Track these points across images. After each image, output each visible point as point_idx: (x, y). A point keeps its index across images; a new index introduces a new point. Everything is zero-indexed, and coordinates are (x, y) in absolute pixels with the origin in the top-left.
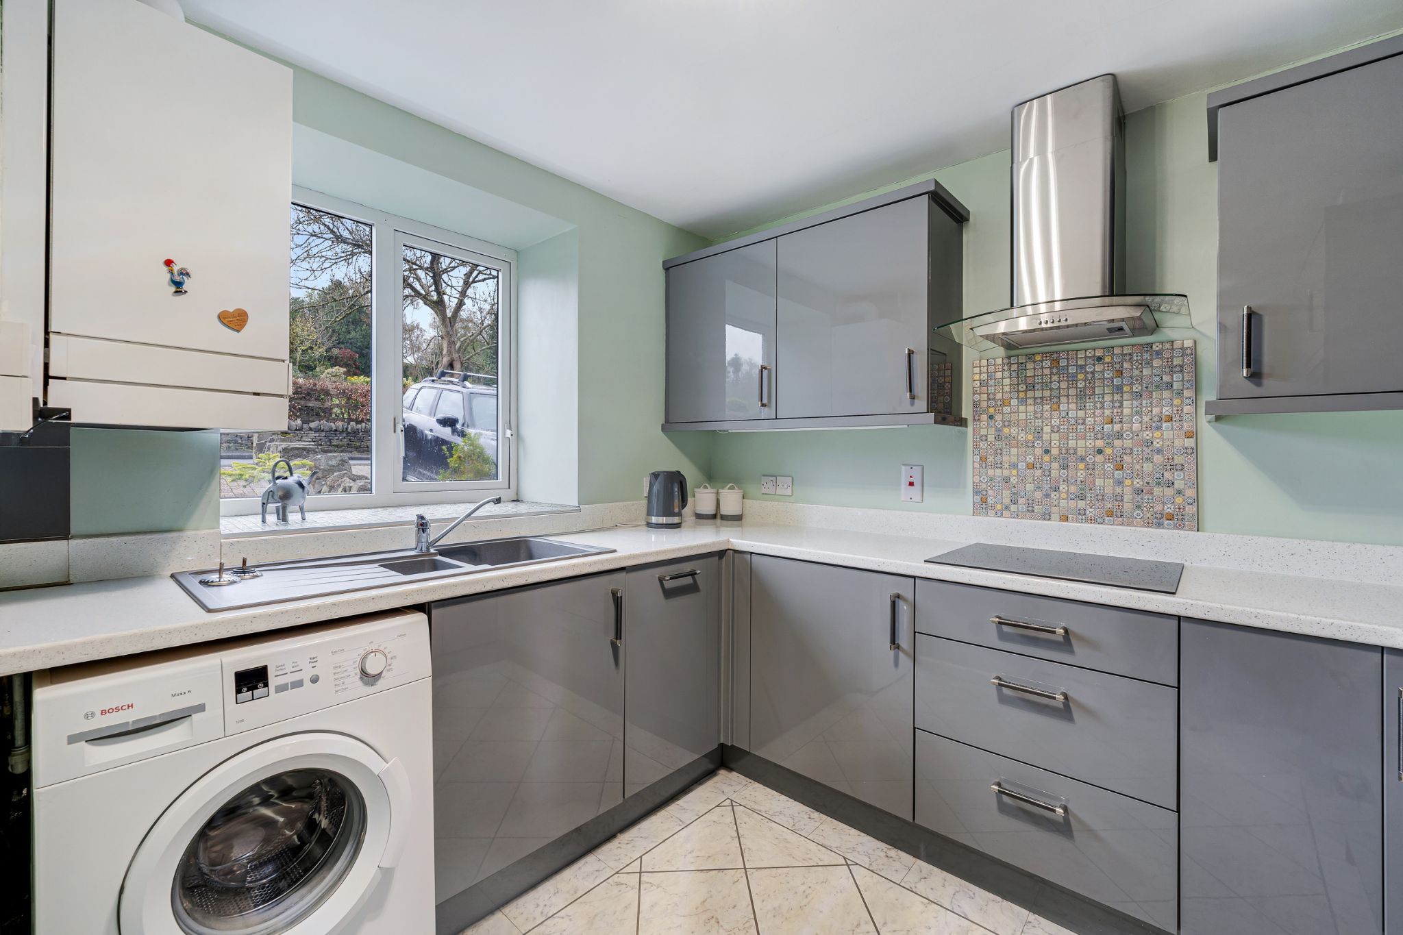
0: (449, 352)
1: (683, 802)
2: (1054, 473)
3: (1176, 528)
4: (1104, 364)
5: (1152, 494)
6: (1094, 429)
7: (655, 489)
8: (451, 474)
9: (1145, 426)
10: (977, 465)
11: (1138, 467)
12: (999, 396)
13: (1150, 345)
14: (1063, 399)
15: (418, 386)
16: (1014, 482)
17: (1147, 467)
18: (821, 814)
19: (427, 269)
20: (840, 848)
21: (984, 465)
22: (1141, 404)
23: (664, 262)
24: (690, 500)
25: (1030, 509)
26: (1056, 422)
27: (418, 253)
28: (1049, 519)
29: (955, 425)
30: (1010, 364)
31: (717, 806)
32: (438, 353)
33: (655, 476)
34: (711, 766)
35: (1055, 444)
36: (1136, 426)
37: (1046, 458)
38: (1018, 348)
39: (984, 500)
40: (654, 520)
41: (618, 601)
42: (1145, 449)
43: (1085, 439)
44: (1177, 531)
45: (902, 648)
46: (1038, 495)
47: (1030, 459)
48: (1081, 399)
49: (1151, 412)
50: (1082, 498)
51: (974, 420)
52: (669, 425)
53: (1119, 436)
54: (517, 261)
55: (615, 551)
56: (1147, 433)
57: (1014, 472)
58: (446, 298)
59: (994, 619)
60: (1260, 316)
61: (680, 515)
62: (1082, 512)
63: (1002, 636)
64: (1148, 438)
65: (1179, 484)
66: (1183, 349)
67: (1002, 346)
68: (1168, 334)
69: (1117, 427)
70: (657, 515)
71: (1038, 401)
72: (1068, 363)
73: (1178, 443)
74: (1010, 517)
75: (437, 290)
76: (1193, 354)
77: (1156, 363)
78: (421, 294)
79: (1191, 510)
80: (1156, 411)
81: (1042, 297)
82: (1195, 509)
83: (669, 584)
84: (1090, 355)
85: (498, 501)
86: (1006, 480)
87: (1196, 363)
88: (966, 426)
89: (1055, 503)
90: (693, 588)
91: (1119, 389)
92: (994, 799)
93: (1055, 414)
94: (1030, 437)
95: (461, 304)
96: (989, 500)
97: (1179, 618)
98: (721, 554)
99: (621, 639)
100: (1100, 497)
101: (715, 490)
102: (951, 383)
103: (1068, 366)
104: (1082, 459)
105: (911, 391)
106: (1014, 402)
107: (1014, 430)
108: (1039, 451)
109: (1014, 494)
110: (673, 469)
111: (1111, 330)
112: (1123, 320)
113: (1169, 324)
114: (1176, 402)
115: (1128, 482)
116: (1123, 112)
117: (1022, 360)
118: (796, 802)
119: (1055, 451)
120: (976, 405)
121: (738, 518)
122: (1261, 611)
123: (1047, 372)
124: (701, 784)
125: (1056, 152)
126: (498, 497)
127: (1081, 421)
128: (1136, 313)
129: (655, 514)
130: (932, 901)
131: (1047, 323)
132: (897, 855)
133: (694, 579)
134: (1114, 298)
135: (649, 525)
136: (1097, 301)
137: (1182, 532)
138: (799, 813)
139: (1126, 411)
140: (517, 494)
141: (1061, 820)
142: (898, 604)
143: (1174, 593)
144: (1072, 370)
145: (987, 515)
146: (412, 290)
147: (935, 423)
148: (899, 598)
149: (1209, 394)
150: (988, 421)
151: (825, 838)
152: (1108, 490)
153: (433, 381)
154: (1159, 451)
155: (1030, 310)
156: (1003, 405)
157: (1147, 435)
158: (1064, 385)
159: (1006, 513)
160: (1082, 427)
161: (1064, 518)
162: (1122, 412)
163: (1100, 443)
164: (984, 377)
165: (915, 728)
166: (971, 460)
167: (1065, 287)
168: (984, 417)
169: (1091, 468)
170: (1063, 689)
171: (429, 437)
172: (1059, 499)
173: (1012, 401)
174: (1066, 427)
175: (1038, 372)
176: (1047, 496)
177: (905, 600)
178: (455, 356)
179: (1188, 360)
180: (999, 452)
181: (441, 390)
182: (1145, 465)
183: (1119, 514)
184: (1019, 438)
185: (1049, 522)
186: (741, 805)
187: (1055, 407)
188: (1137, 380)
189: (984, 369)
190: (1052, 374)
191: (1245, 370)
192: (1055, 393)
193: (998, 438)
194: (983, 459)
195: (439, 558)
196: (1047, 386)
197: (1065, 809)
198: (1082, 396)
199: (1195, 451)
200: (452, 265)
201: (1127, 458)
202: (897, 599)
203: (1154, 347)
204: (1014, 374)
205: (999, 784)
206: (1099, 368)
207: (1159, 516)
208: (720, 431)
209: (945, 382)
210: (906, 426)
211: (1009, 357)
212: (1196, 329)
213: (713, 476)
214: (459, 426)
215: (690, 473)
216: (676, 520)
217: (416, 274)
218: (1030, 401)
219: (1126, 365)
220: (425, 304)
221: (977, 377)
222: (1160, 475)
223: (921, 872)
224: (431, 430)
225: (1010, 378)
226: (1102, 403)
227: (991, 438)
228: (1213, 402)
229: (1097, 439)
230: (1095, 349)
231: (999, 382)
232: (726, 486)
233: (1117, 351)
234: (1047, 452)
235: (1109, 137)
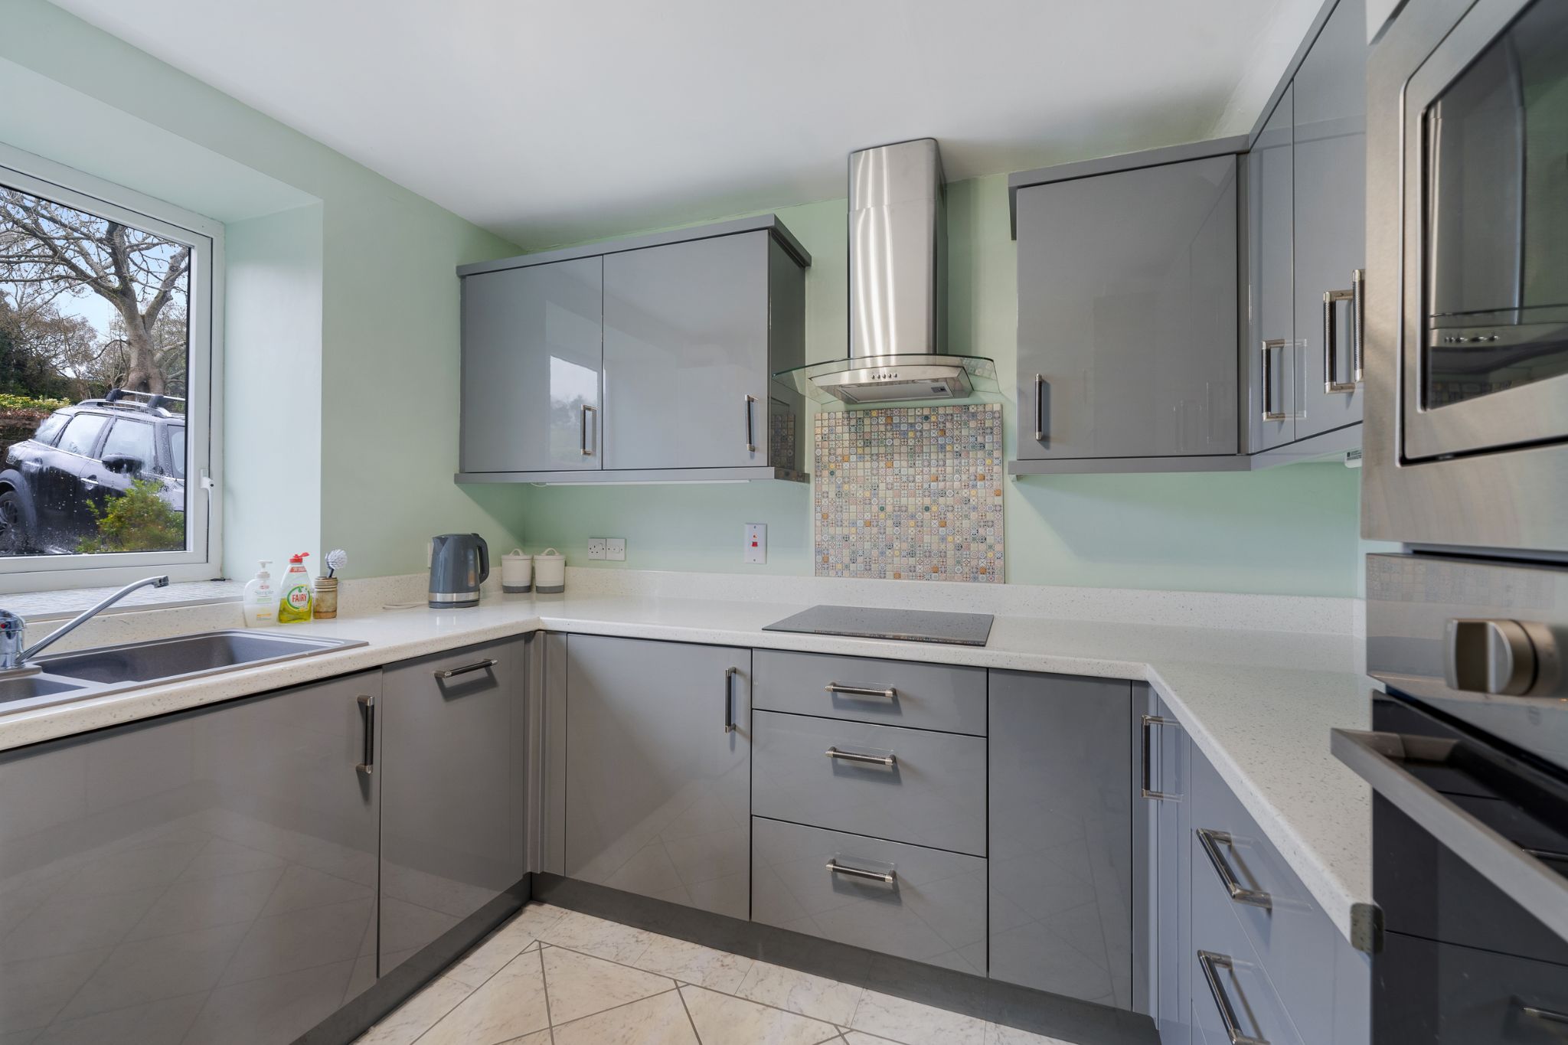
0: (141, 365)
1: (470, 961)
2: (889, 530)
3: (988, 581)
4: (930, 423)
5: (969, 549)
6: (922, 486)
7: (442, 555)
8: (103, 542)
9: (963, 484)
10: (819, 523)
11: (958, 524)
12: (839, 451)
13: (967, 407)
14: (896, 456)
15: (73, 410)
16: (854, 540)
17: (966, 523)
18: (652, 933)
19: (100, 240)
20: (670, 969)
21: (825, 523)
22: (960, 463)
23: (459, 268)
24: (493, 570)
25: (868, 567)
26: (890, 479)
27: (85, 217)
28: (885, 577)
29: (798, 481)
30: (849, 418)
31: (520, 954)
32: (123, 366)
33: (442, 540)
34: (516, 903)
35: (889, 500)
36: (957, 484)
37: (882, 515)
38: (856, 403)
39: (826, 560)
40: (439, 597)
41: (367, 713)
42: (964, 506)
43: (915, 496)
44: (990, 584)
45: (739, 729)
46: (875, 553)
47: (868, 516)
48: (911, 456)
49: (968, 470)
50: (912, 554)
51: (817, 476)
52: (466, 474)
53: (943, 494)
54: (225, 237)
55: (367, 644)
56: (966, 491)
57: (853, 530)
58: (136, 287)
59: (829, 687)
60: (1048, 385)
61: (476, 589)
62: (912, 569)
63: (838, 704)
64: (966, 495)
65: (990, 540)
66: (993, 412)
67: (842, 400)
68: (982, 397)
69: (941, 485)
70: (444, 592)
71: (875, 457)
72: (900, 420)
73: (989, 501)
74: (849, 577)
75: (119, 273)
76: (1000, 416)
77: (972, 424)
78: (89, 277)
79: (998, 563)
80: (972, 469)
81: (880, 351)
82: (1002, 563)
83: (449, 682)
84: (919, 414)
85: (163, 583)
86: (846, 538)
87: (1002, 425)
88: (809, 482)
89: (890, 561)
90: (490, 682)
91: (942, 448)
92: (829, 880)
93: (889, 471)
94: (867, 494)
95: (163, 298)
96: (830, 559)
97: (988, 669)
98: (529, 636)
99: (372, 763)
100: (927, 554)
101: (529, 557)
102: (794, 436)
103: (900, 423)
104: (913, 517)
105: (750, 443)
106: (853, 458)
107: (853, 487)
108: (875, 508)
109: (853, 552)
110: (469, 532)
111: (935, 390)
112: (945, 379)
113: (982, 388)
114: (988, 462)
115: (950, 539)
116: (945, 181)
117: (860, 415)
118: (622, 926)
119: (889, 509)
120: (818, 460)
121: (559, 590)
122: (1049, 657)
123: (882, 428)
124: (500, 930)
125: (890, 206)
126: (162, 577)
127: (911, 479)
128: (952, 373)
129: (441, 589)
130: (768, 1006)
131: (885, 377)
132: (734, 962)
133: (490, 672)
134: (937, 357)
135: (433, 604)
136: (922, 359)
137: (992, 585)
138: (624, 938)
139: (949, 470)
140: (221, 570)
141: (891, 888)
142: (735, 679)
143: (984, 646)
144: (904, 427)
145: (828, 576)
146: (70, 268)
147: (776, 478)
148: (735, 672)
149: (1012, 456)
150: (828, 477)
151: (653, 961)
152: (934, 547)
153: (100, 404)
154: (975, 508)
155: (868, 362)
156: (843, 460)
157: (965, 493)
158: (897, 442)
159: (846, 573)
160: (913, 484)
161: (897, 576)
162: (945, 471)
163: (927, 501)
164: (826, 430)
165: (751, 816)
166: (813, 518)
167: (899, 344)
168: (826, 473)
169: (920, 525)
170: (892, 752)
171: (90, 488)
172: (893, 556)
173: (851, 456)
174: (898, 484)
175: (875, 429)
176: (883, 553)
177: (742, 674)
178: (153, 372)
179: (997, 422)
180: (839, 509)
181: (113, 419)
182: (963, 521)
183: (943, 569)
184: (858, 494)
185: (885, 580)
186: (552, 945)
187: (889, 464)
188: (957, 440)
189: (826, 423)
190: (886, 430)
191: (1037, 433)
192: (889, 450)
193: (839, 494)
194: (825, 517)
195: (43, 676)
196: (882, 442)
197: (894, 875)
198: (913, 453)
199: (1001, 509)
200: (149, 241)
201: (949, 515)
202: (733, 674)
203: (970, 409)
204: (853, 429)
205: (834, 862)
206: (926, 426)
207: (975, 570)
208: (537, 484)
209: (787, 435)
210: (748, 481)
211: (848, 412)
212: (1002, 395)
213: (526, 538)
214: (145, 472)
215: (494, 536)
216: (471, 596)
217: (79, 247)
218: (867, 458)
219: (949, 425)
220: (97, 291)
221: (819, 431)
222: (975, 532)
223: (758, 974)
224: (93, 477)
225: (849, 433)
226: (929, 461)
227: (832, 495)
228: (1013, 462)
229: (925, 496)
230: (923, 408)
231: (839, 437)
232: (543, 552)
233: (941, 411)
234: (882, 509)
235: (932, 200)
